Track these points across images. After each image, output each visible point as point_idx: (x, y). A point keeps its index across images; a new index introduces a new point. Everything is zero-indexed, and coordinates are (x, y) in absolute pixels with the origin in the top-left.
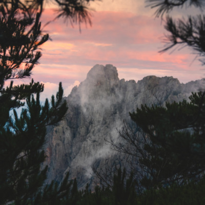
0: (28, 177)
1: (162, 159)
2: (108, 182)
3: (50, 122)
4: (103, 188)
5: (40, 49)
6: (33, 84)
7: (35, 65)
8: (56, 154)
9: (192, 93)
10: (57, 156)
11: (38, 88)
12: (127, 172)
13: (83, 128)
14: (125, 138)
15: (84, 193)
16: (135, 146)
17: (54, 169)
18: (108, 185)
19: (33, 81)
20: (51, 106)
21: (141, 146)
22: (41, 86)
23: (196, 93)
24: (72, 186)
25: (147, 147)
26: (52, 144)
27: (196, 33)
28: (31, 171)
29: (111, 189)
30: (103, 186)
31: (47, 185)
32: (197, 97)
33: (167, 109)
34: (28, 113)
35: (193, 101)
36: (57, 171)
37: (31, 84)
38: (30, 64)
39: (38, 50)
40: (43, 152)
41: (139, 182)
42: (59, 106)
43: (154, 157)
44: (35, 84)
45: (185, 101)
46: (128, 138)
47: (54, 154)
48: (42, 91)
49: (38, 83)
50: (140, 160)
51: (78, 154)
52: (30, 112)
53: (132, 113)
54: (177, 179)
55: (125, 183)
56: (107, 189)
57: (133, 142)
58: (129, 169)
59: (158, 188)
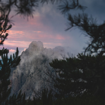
0: (2, 92)
1: (64, 84)
2: (39, 95)
3: (12, 66)
4: (37, 98)
5: (8, 32)
6: (4, 49)
7: (5, 39)
8: (14, 83)
9: (78, 53)
10: (15, 84)
11: (6, 51)
12: (48, 91)
13: (27, 71)
14: (47, 74)
15: (28, 101)
16: (52, 78)
17: (13, 90)
18: (39, 97)
19: (4, 48)
20: (13, 58)
21: (55, 78)
22: (8, 50)
23: (80, 54)
24: (23, 96)
25: (57, 79)
26: (12, 78)
27: (82, 21)
28: (3, 89)
29: (41, 99)
30: (37, 97)
31: (11, 96)
32: (81, 55)
33: (67, 61)
34: (2, 62)
35: (79, 57)
36: (15, 91)
37: (3, 49)
38: (3, 39)
39: (7, 32)
40: (9, 80)
41: (54, 95)
42: (17, 59)
43: (61, 83)
44: (5, 49)
45: (75, 57)
46: (49, 75)
47: (13, 83)
48: (8, 53)
49: (6, 49)
50: (54, 85)
51: (25, 83)
52: (3, 61)
53: (50, 63)
54: (72, 94)
55: (48, 96)
56: (39, 99)
57: (51, 76)
58: (49, 89)
59: (63, 98)
